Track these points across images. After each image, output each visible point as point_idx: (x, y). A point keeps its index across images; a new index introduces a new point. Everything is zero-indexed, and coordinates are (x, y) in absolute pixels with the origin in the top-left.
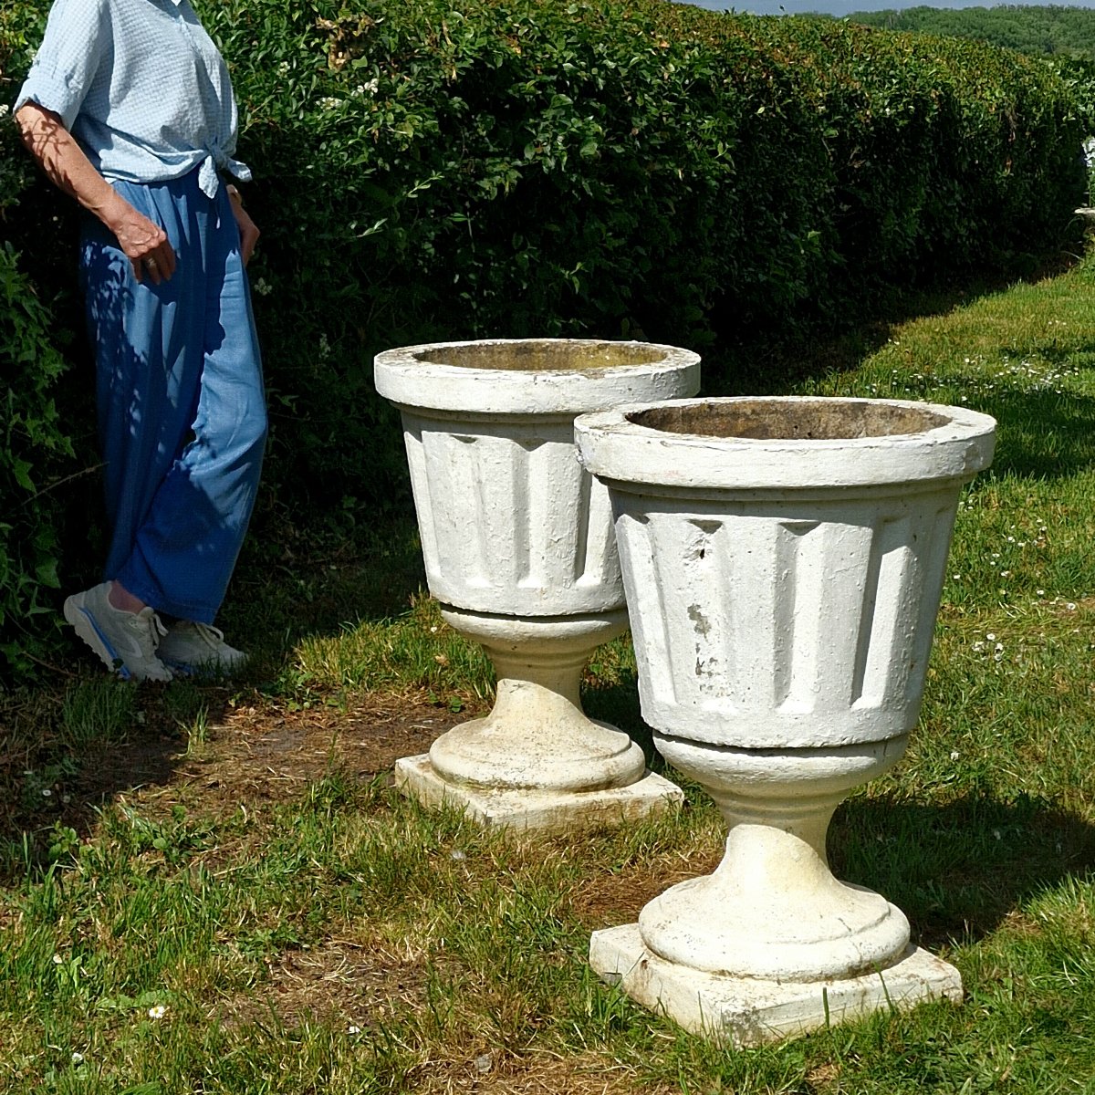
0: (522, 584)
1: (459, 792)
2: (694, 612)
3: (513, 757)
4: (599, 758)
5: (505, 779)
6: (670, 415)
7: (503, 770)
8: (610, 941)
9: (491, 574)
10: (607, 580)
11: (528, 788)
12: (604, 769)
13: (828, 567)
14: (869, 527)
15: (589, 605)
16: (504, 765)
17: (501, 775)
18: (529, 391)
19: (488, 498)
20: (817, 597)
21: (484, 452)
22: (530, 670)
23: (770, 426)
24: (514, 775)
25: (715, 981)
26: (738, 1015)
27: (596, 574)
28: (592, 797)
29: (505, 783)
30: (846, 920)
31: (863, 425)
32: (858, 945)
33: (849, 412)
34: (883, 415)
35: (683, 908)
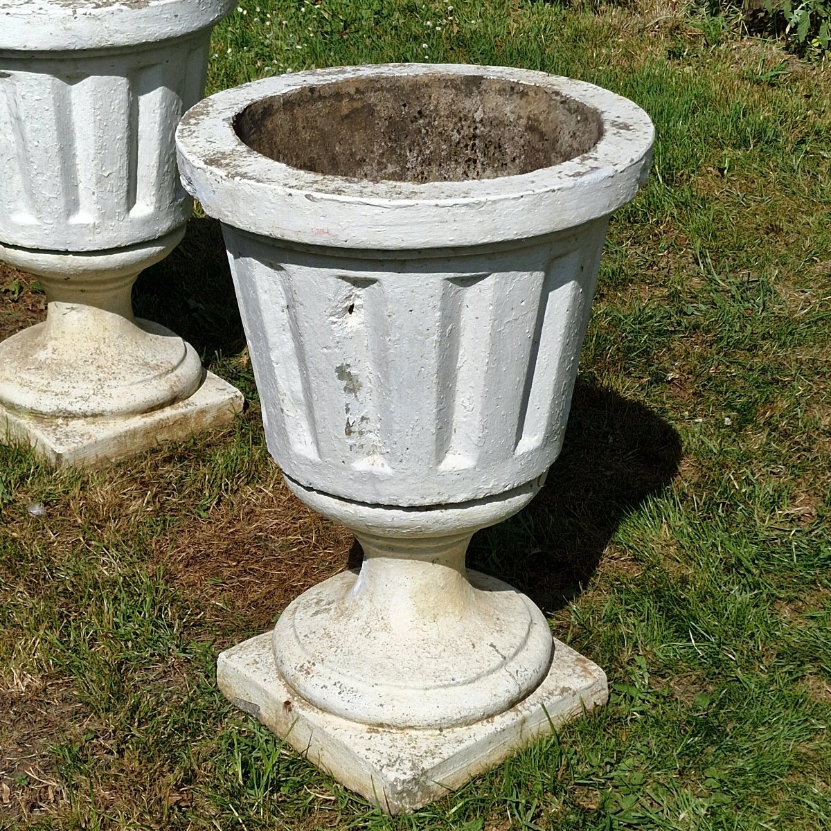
0: (74, 220)
1: (22, 421)
2: (342, 372)
3: (75, 385)
4: (160, 375)
5: (70, 408)
6: (271, 106)
7: (68, 400)
8: (241, 668)
9: (39, 211)
10: (160, 207)
11: (94, 415)
12: (167, 387)
13: (498, 319)
14: (541, 270)
15: (143, 235)
16: (67, 394)
17: (65, 404)
18: (68, 25)
19: (29, 136)
20: (483, 351)
21: (21, 89)
22: (83, 295)
23: (376, 105)
24: (78, 405)
25: (374, 734)
26: (409, 782)
27: (149, 202)
28: (159, 415)
29: (70, 413)
30: (499, 645)
31: (479, 102)
32: (515, 675)
33: (463, 87)
34: (501, 92)
35: (326, 645)
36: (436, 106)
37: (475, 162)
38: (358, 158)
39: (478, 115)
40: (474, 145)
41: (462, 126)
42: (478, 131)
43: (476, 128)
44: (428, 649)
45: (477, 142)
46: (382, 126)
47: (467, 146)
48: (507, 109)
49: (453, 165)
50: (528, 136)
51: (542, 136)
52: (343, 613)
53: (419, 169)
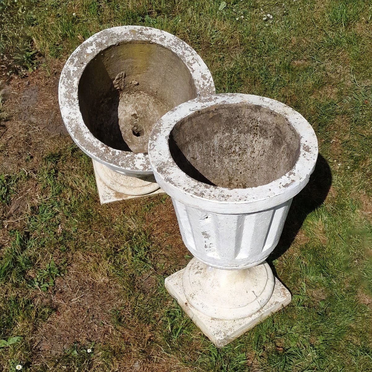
2: (204, 233)
23: (222, 114)
30: (255, 292)
31: (259, 115)
32: (260, 302)
33: (254, 109)
34: (267, 113)
35: (199, 288)
36: (244, 114)
37: (257, 134)
38: (215, 131)
39: (259, 119)
40: (257, 129)
41: (253, 122)
42: (258, 124)
43: (258, 123)
44: (232, 294)
45: (258, 128)
46: (224, 120)
47: (254, 129)
48: (269, 119)
49: (249, 134)
50: (276, 130)
51: (281, 132)
52: (205, 276)
53: (237, 134)
